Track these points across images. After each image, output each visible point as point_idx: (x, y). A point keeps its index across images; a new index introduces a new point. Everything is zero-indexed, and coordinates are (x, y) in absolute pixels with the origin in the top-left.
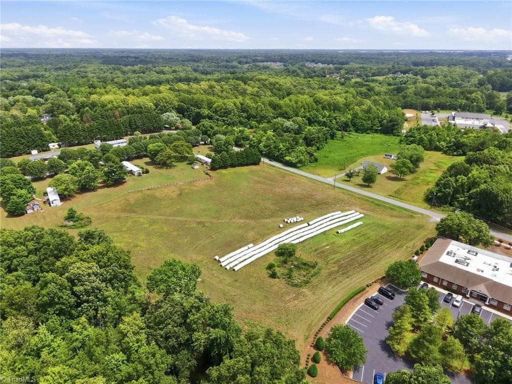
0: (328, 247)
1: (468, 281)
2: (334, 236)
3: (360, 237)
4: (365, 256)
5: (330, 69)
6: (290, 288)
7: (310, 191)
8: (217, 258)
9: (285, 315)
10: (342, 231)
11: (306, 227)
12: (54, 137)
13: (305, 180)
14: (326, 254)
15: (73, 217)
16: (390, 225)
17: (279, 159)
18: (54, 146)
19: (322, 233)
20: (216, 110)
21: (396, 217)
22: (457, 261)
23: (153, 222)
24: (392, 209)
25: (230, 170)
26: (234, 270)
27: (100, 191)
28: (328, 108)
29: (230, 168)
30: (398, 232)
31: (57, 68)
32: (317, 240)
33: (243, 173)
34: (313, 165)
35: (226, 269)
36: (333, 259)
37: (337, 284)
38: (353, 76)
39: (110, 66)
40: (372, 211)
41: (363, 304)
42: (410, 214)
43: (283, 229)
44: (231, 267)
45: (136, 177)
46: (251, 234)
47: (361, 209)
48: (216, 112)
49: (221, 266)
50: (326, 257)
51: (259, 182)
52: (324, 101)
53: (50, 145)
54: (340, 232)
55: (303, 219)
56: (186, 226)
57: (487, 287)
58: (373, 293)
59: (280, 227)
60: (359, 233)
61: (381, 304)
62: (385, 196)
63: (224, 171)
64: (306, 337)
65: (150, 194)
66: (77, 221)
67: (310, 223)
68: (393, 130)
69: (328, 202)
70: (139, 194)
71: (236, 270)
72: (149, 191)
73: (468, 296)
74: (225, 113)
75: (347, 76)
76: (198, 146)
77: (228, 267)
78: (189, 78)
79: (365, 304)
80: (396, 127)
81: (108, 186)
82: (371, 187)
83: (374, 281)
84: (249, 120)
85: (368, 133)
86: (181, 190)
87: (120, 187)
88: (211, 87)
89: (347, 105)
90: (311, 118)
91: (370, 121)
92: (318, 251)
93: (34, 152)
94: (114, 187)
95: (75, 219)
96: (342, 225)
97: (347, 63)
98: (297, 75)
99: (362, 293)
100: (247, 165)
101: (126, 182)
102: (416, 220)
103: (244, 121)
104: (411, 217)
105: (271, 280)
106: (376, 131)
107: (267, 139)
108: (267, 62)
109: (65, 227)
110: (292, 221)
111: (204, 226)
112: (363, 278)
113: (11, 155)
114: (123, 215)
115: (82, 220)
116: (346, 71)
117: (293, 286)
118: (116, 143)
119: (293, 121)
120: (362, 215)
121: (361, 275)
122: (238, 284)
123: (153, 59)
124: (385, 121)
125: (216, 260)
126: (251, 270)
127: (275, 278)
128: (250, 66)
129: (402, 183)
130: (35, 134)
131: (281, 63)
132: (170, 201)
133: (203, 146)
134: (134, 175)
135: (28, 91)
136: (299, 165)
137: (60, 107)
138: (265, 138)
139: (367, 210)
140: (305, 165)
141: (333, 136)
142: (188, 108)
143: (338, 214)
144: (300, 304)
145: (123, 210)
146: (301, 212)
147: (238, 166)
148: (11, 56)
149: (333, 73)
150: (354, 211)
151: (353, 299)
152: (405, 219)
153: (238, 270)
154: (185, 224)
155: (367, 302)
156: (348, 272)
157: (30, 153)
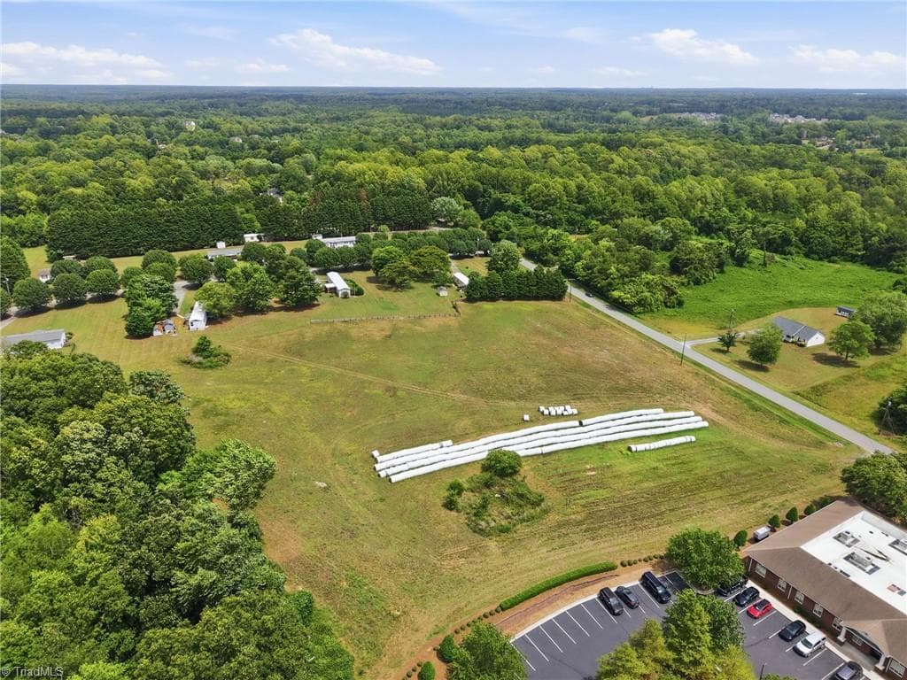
0: (593, 473)
1: (849, 605)
2: (619, 455)
3: (673, 465)
4: (656, 504)
5: (815, 128)
6: (470, 534)
7: (628, 362)
8: (376, 453)
9: (425, 580)
10: (641, 447)
11: (574, 427)
12: (258, 225)
13: (633, 341)
14: (578, 484)
15: (205, 350)
16: (758, 452)
17: (601, 294)
18: (252, 238)
19: (598, 444)
20: (530, 196)
21: (783, 439)
22: (849, 558)
23: (317, 376)
24: (782, 421)
25: (502, 305)
26: (390, 480)
27: (272, 315)
28: (760, 205)
29: (501, 301)
30: (765, 471)
31: (333, 118)
32: (580, 454)
33: (519, 313)
34: (670, 311)
35: (379, 476)
36: (588, 497)
37: (562, 546)
38: (864, 143)
39: (410, 117)
40: (735, 418)
41: (595, 596)
42: (820, 437)
43: (528, 424)
44: (390, 473)
45: (339, 299)
46: (465, 423)
47: (713, 410)
48: (528, 200)
49: (375, 469)
50: (575, 491)
51: (538, 332)
52: (756, 191)
53: (245, 236)
54: (634, 449)
55: (575, 411)
56: (366, 391)
57: (889, 632)
58: (630, 580)
59: (523, 420)
60: (676, 458)
61: (631, 606)
62: (784, 394)
63: (487, 306)
64: (437, 630)
65: (343, 330)
66: (209, 357)
67: (584, 422)
68: (890, 258)
69: (652, 387)
70: (326, 328)
71: (393, 481)
72: (343, 325)
73: (841, 638)
74: (545, 202)
75: (848, 142)
76: (472, 257)
77: (383, 474)
78: (527, 138)
79: (599, 598)
80: (899, 253)
81: (287, 309)
82: (765, 370)
83: (643, 557)
84: (587, 218)
85: (834, 262)
86: (395, 329)
87: (307, 312)
88: (546, 156)
89: (805, 202)
90: (713, 221)
91: (844, 236)
92: (568, 477)
93: (221, 245)
94: (296, 311)
95: (206, 353)
96: (648, 437)
97: (862, 117)
98: (737, 137)
99: (603, 575)
100: (537, 298)
101: (318, 305)
102: (826, 452)
103: (579, 218)
104: (819, 445)
105: (444, 512)
106: (853, 259)
107: (593, 254)
108: (691, 112)
109: (189, 363)
110: (553, 413)
111: (394, 395)
112: (622, 547)
113: (187, 246)
114: (282, 358)
115: (216, 356)
116: (851, 133)
117: (475, 532)
118: (342, 242)
119: (663, 224)
120: (706, 424)
121: (624, 540)
122: (380, 506)
123: (485, 105)
124: (876, 239)
125: (373, 456)
126: (420, 487)
127: (451, 510)
128: (652, 119)
129: (844, 371)
130: (226, 217)
131: (718, 116)
132: (366, 346)
133: (480, 258)
134: (337, 295)
135: (265, 152)
136: (637, 309)
137: (291, 179)
138: (590, 252)
139: (724, 416)
140: (652, 311)
141: (741, 261)
142: (485, 191)
143: (658, 413)
144: (465, 567)
145: (287, 350)
146: (583, 399)
147: (517, 299)
148: (279, 98)
149: (819, 137)
150: (692, 413)
151: (574, 583)
152: (798, 447)
153: (398, 482)
154: (364, 388)
155: (604, 595)
156: (600, 527)
157: (215, 246)
